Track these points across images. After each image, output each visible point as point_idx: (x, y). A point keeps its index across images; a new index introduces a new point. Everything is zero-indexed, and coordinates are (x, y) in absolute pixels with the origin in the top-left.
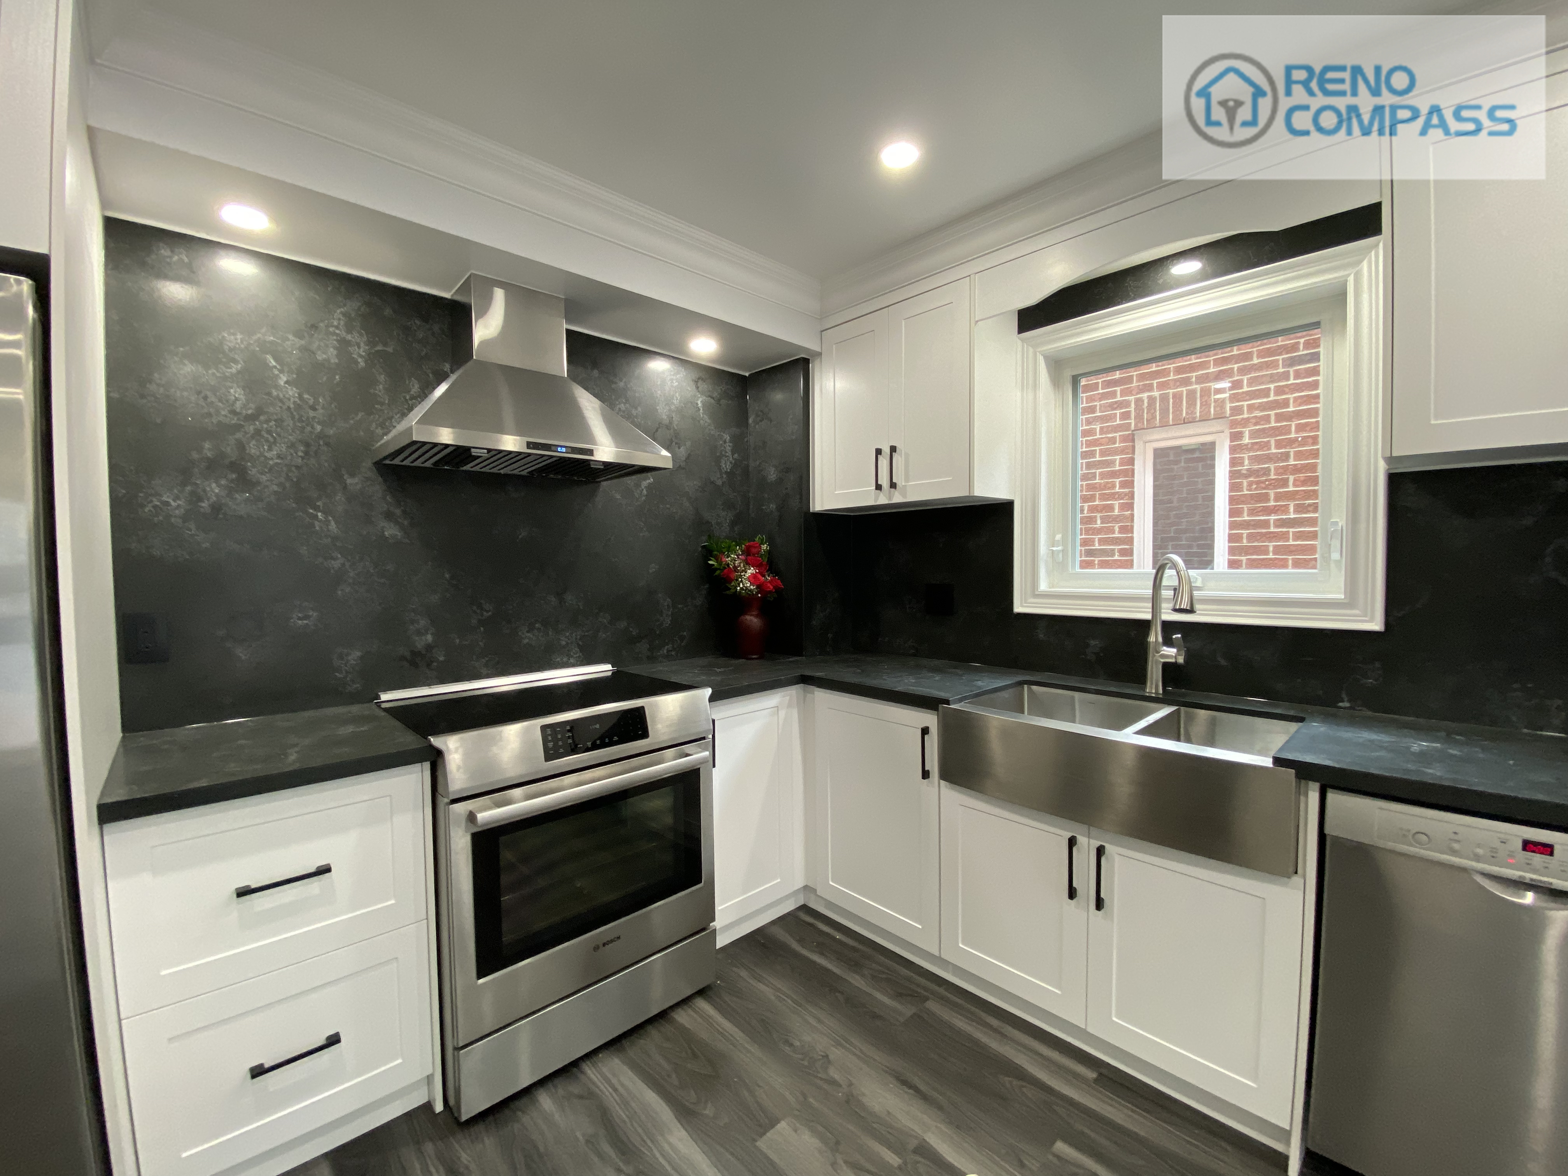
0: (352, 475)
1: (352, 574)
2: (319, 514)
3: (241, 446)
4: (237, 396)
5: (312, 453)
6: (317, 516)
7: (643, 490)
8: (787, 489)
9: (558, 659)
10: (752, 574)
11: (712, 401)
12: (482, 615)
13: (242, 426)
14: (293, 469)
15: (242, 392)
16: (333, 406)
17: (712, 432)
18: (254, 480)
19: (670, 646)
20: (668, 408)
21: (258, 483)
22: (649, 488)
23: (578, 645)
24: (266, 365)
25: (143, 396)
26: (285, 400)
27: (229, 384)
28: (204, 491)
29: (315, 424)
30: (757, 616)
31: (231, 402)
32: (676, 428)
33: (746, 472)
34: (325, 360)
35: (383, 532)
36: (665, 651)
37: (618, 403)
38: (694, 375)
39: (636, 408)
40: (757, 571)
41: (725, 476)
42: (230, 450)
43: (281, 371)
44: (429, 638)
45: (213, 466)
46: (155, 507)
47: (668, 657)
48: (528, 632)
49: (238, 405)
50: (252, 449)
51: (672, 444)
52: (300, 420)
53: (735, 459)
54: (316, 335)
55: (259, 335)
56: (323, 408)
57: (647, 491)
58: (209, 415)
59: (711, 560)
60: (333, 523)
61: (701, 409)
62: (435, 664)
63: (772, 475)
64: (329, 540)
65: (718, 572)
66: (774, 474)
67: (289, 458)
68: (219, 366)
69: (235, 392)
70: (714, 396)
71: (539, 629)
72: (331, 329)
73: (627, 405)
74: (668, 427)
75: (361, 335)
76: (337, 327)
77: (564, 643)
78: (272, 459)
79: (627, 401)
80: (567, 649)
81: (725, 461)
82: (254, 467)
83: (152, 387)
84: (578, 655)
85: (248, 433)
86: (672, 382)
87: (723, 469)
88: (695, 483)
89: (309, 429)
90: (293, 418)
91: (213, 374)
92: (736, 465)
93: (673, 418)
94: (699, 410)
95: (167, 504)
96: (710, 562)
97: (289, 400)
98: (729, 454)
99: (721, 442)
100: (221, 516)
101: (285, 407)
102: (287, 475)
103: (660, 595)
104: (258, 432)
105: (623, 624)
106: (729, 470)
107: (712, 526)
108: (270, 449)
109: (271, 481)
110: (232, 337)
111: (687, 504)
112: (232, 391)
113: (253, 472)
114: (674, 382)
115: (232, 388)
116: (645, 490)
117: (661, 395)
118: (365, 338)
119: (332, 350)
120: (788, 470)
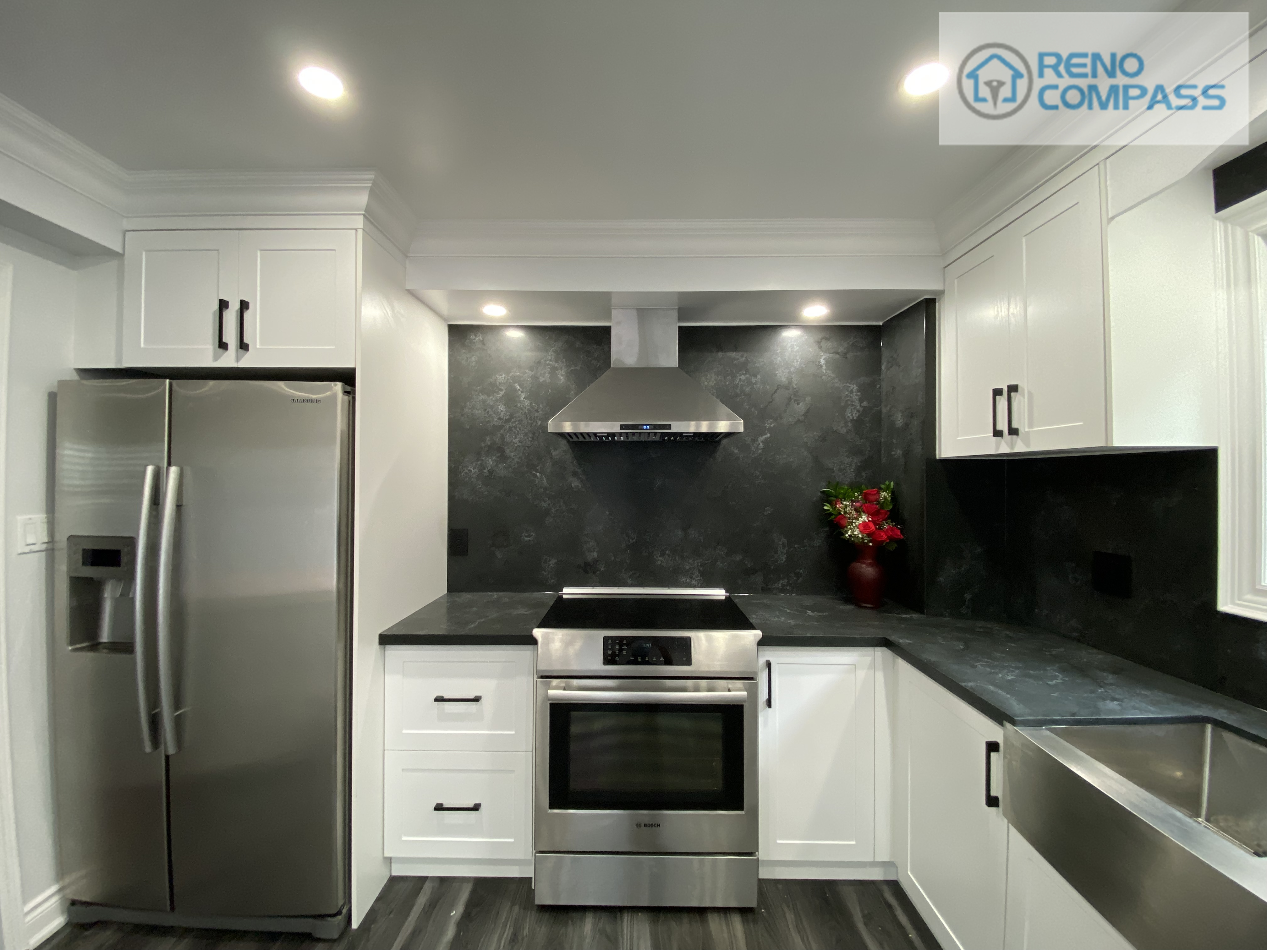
0: (555, 449)
1: (553, 510)
2: (538, 474)
3: (503, 437)
4: (502, 409)
5: (535, 438)
6: (537, 475)
7: (759, 444)
8: (911, 434)
9: (683, 580)
10: (864, 522)
11: (837, 356)
12: (629, 541)
13: (503, 426)
14: (527, 448)
15: (504, 407)
16: (547, 408)
17: (836, 385)
18: (508, 456)
19: (785, 581)
20: (788, 371)
21: (510, 457)
22: (766, 442)
23: (700, 571)
24: (516, 391)
25: (462, 415)
26: (524, 409)
27: (498, 403)
28: (486, 463)
29: (538, 421)
30: (871, 565)
31: (499, 413)
32: (795, 387)
33: (878, 419)
34: (543, 381)
35: (571, 484)
36: (780, 585)
37: (738, 375)
38: (819, 336)
39: (755, 376)
40: (870, 519)
41: (850, 424)
42: (497, 439)
43: (522, 392)
44: (595, 554)
45: (490, 450)
46: (466, 473)
47: (782, 590)
48: (660, 556)
49: (502, 414)
50: (508, 439)
51: (790, 401)
52: (531, 419)
53: (864, 407)
54: (539, 367)
55: (512, 373)
56: (542, 410)
57: (763, 444)
58: (489, 422)
59: (826, 506)
60: (545, 479)
61: (824, 366)
62: (598, 572)
63: (899, 420)
64: (543, 489)
65: (833, 517)
66: (901, 419)
67: (525, 442)
68: (494, 394)
69: (501, 407)
70: (839, 351)
71: (669, 555)
72: (547, 362)
73: (747, 375)
74: (787, 388)
75: (563, 362)
76: (550, 360)
77: (687, 567)
78: (516, 443)
79: (747, 371)
80: (690, 573)
81: (851, 410)
82: (508, 448)
83: (466, 410)
84: (699, 578)
85: (506, 430)
86: (793, 348)
87: (849, 417)
88: (815, 433)
89: (535, 423)
90: (527, 418)
91: (492, 399)
92: (865, 412)
93: (792, 378)
94: (822, 366)
95: (470, 471)
96: (825, 508)
97: (525, 408)
98: (857, 403)
99: (847, 393)
100: (492, 477)
101: (523, 413)
102: (523, 451)
103: (775, 535)
104: (510, 428)
105: (738, 558)
106: (855, 418)
107: (834, 472)
108: (516, 438)
109: (516, 456)
110: (501, 377)
111: (806, 454)
112: (500, 407)
113: (507, 451)
114: (795, 347)
115: (499, 405)
116: (761, 444)
117: (780, 361)
118: (565, 364)
119: (547, 374)
120: (912, 416)
